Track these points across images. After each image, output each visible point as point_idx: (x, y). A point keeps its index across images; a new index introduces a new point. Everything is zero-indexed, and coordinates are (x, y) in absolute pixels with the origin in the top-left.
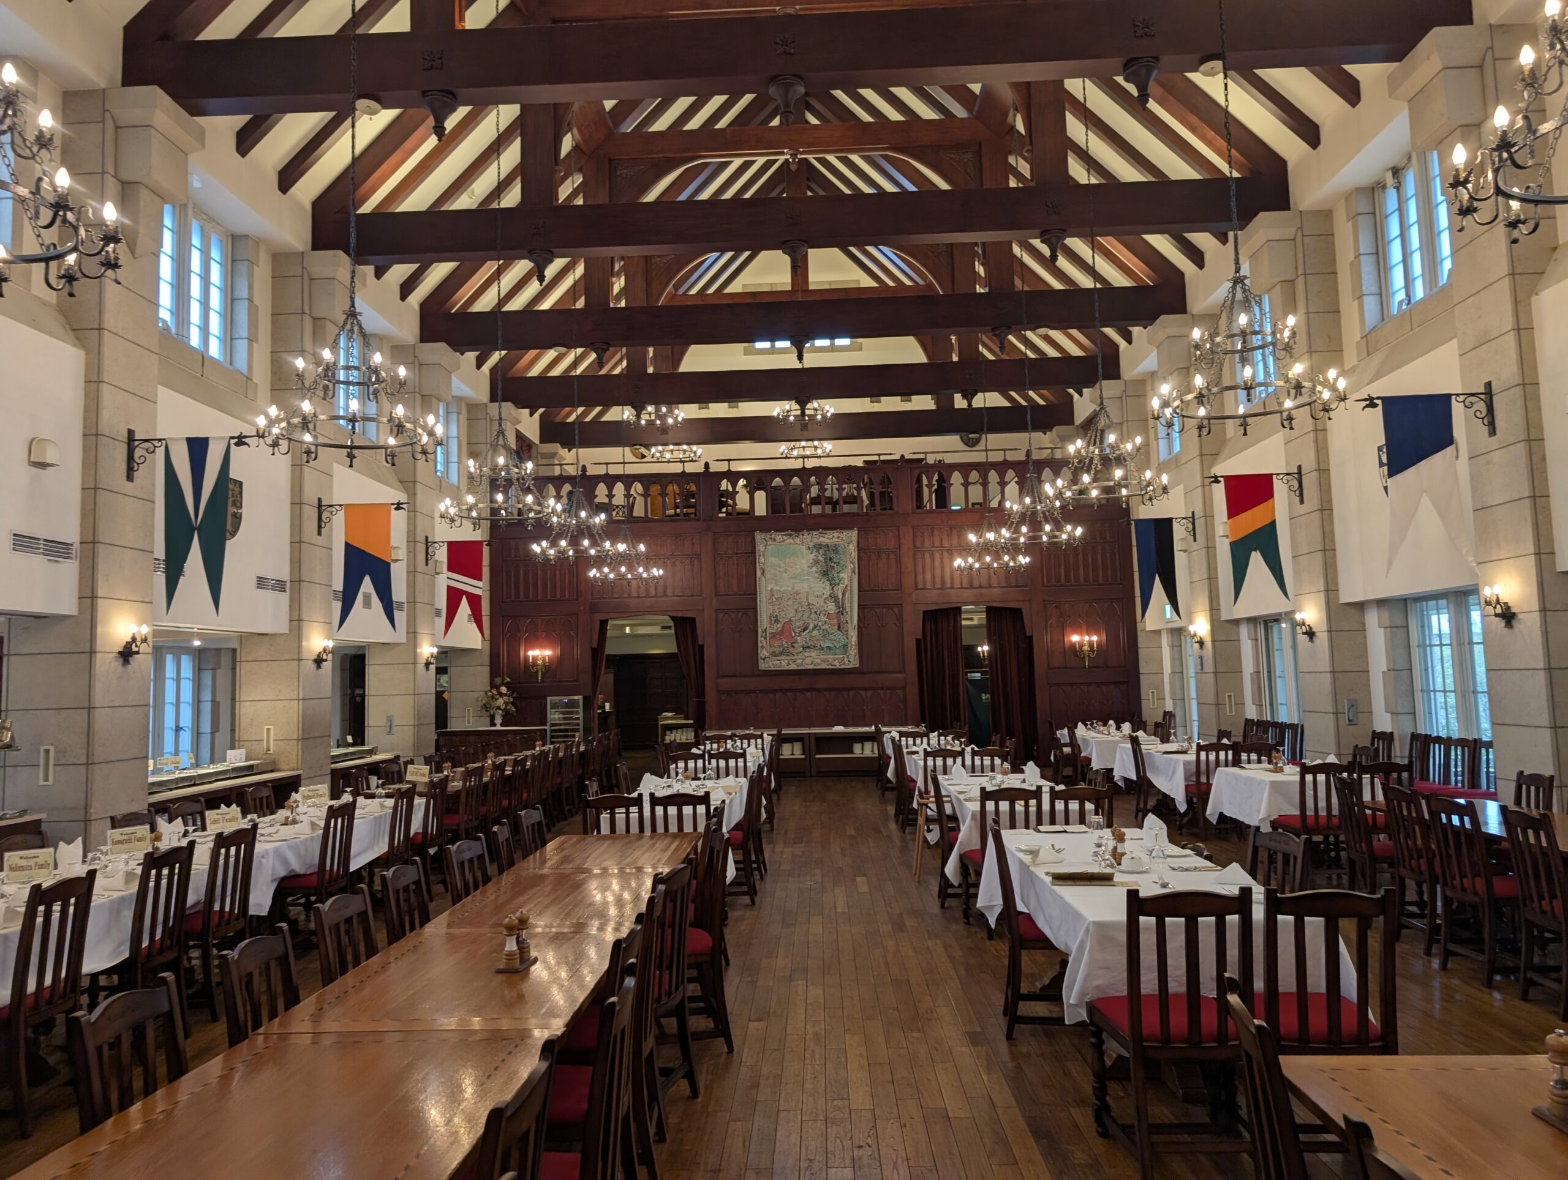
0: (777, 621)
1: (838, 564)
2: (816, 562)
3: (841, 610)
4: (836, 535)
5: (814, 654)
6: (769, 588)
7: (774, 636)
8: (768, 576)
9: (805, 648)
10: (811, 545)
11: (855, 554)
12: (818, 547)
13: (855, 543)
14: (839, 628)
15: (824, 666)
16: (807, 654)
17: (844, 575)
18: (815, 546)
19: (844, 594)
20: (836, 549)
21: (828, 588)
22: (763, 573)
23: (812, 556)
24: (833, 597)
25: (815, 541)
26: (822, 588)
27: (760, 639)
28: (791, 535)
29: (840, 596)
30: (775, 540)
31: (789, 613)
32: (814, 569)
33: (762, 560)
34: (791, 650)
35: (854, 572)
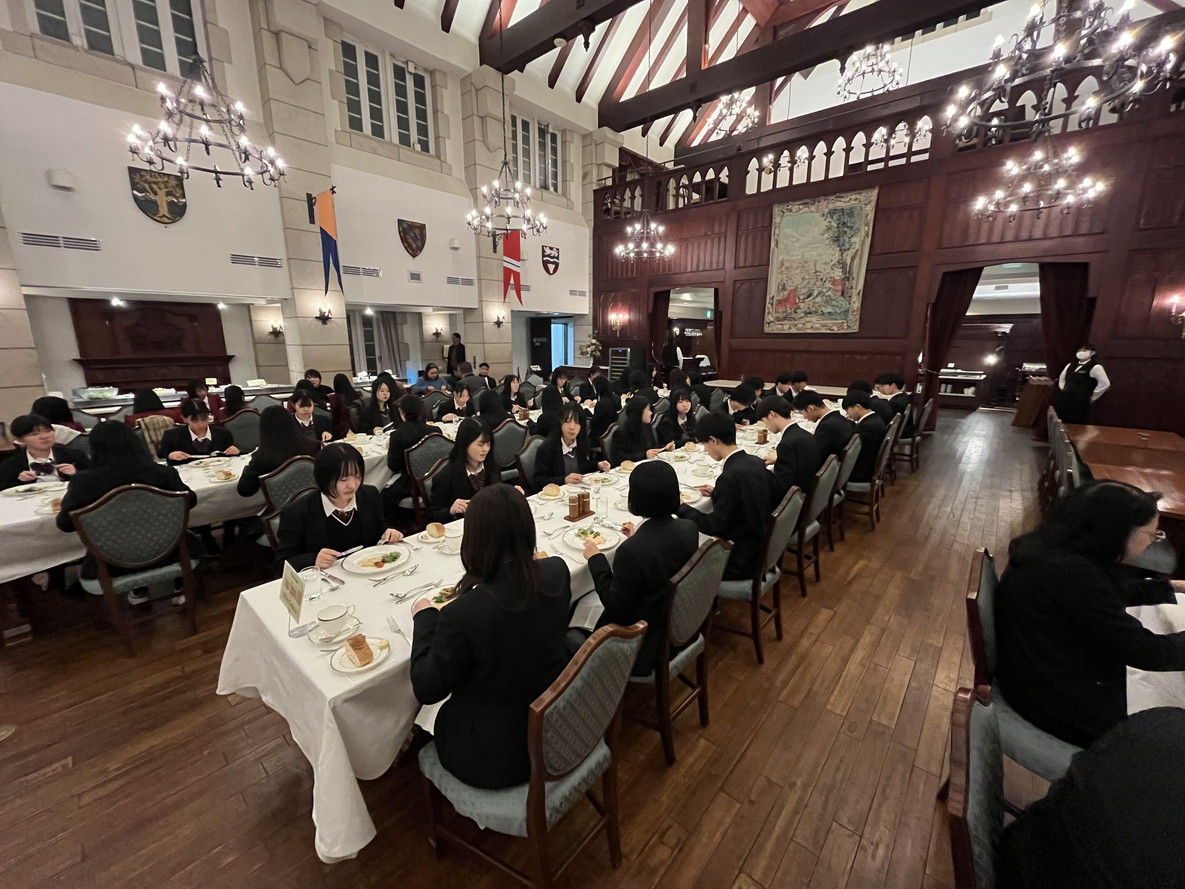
0: (784, 289)
1: (851, 228)
2: (829, 228)
3: (848, 276)
4: (853, 197)
5: (814, 319)
6: (780, 259)
7: (780, 302)
8: (781, 246)
9: (807, 314)
10: (827, 210)
11: (871, 216)
12: (833, 212)
13: (873, 203)
14: (843, 294)
15: (823, 331)
16: (807, 319)
17: (856, 240)
18: (829, 213)
19: (853, 259)
20: (851, 213)
21: (837, 254)
22: (777, 245)
23: (826, 223)
24: (842, 263)
25: (831, 206)
26: (833, 254)
27: (768, 305)
28: (806, 204)
29: (849, 262)
30: (791, 211)
31: (796, 280)
32: (826, 235)
33: (777, 232)
34: (793, 315)
35: (867, 235)
